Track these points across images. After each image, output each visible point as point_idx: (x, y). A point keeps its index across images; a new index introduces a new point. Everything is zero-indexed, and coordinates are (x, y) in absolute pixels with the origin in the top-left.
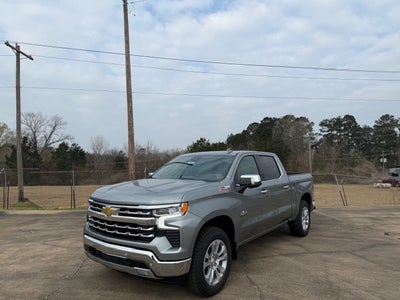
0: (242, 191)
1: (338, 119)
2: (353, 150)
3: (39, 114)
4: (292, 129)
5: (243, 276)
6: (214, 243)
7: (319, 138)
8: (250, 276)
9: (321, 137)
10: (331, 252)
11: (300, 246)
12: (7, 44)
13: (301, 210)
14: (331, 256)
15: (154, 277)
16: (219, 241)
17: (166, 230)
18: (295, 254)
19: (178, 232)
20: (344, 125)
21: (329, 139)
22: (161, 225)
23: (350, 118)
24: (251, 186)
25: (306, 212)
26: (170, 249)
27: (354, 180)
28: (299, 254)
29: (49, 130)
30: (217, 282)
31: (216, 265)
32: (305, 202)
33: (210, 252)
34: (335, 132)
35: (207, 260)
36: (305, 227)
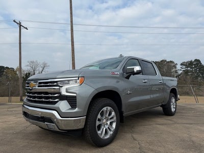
0: (128, 78)
1: (191, 62)
2: (199, 78)
3: (37, 61)
4: (166, 67)
5: (129, 136)
6: (105, 109)
7: (180, 72)
8: (134, 136)
9: (181, 71)
10: (192, 124)
11: (171, 120)
12: (14, 21)
13: (170, 99)
14: (192, 126)
15: (58, 130)
16: (109, 108)
17: (67, 96)
18: (166, 124)
19: (75, 97)
20: (195, 65)
21: (186, 72)
22: (64, 93)
23: (198, 61)
24: (134, 74)
25: (173, 100)
26: (70, 109)
27: (201, 94)
28: (169, 124)
29: (41, 69)
30: (108, 137)
31: (107, 125)
32: (173, 94)
33: (102, 115)
34: (189, 69)
35: (99, 120)
36: (173, 110)
